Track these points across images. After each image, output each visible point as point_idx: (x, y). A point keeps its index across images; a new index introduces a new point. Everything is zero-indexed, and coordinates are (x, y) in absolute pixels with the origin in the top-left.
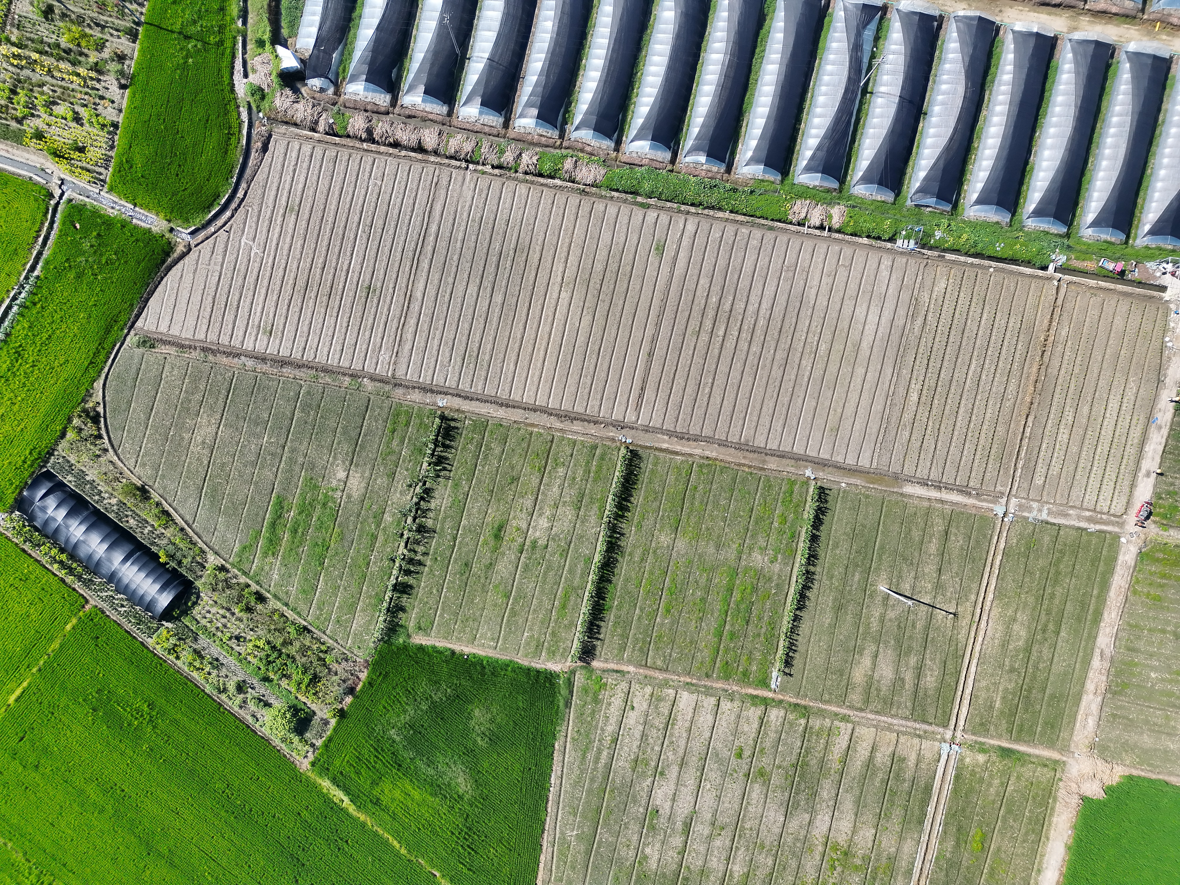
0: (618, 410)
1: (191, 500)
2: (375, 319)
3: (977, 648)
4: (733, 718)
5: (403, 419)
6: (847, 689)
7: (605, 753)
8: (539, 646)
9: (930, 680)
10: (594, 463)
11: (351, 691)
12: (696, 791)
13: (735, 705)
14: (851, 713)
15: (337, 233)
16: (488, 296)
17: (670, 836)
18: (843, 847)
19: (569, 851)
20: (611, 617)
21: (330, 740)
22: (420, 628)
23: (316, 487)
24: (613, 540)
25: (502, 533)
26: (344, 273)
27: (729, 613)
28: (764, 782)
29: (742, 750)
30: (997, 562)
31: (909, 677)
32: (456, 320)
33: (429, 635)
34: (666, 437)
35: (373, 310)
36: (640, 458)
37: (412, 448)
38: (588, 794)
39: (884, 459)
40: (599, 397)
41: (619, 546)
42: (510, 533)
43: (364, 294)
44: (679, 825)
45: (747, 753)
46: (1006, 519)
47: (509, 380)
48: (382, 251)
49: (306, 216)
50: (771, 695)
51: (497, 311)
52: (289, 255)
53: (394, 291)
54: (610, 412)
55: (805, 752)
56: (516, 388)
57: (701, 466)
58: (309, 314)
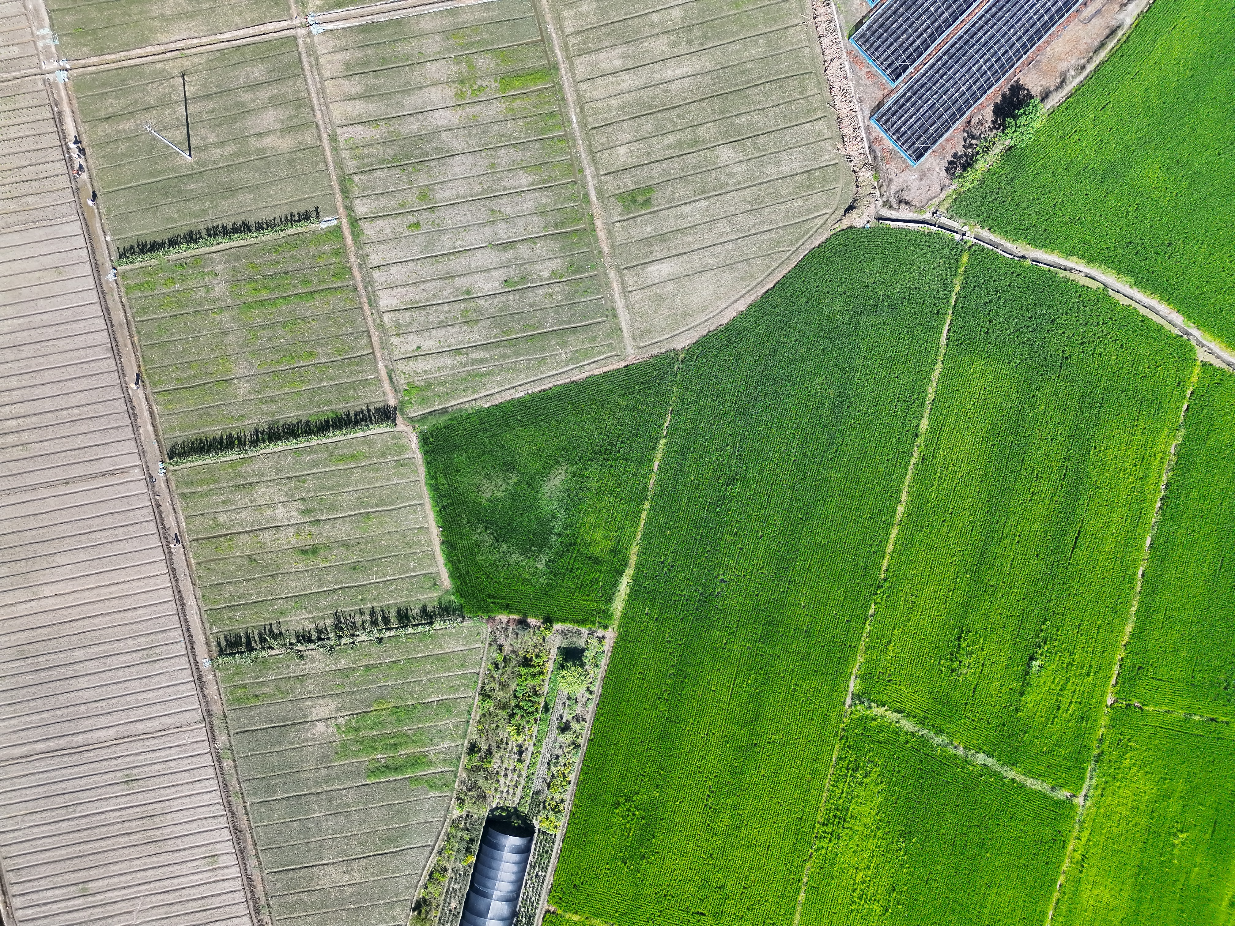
0: (137, 490)
1: (408, 857)
2: (154, 764)
3: (204, 40)
4: (383, 247)
5: (240, 693)
6: (304, 149)
7: (473, 356)
8: (402, 464)
9: (258, 72)
10: (199, 489)
11: (523, 623)
12: (469, 252)
13: (371, 250)
14: (325, 135)
15: (88, 836)
16: (82, 665)
17: (523, 258)
18: (457, 88)
19: (579, 350)
20: (341, 407)
21: (575, 621)
22: (435, 584)
23: (344, 745)
24: (266, 437)
25: (308, 548)
26: (124, 812)
27: (285, 294)
28: (430, 190)
29: (410, 226)
30: (113, 56)
31: (264, 94)
32: (119, 685)
33: (438, 574)
34: (141, 431)
35: (146, 769)
36: (174, 446)
37: (264, 671)
38: (521, 355)
39: (65, 211)
40: (131, 514)
41: (270, 429)
42: (306, 541)
43: (135, 784)
44: (510, 254)
45: (411, 219)
46: (68, 67)
47: (154, 608)
48: (86, 786)
49: (84, 873)
50: (344, 221)
51: (92, 651)
52: (130, 872)
53: (119, 757)
54: (141, 497)
55: (384, 164)
56: (160, 598)
57: (154, 385)
58: (179, 827)
